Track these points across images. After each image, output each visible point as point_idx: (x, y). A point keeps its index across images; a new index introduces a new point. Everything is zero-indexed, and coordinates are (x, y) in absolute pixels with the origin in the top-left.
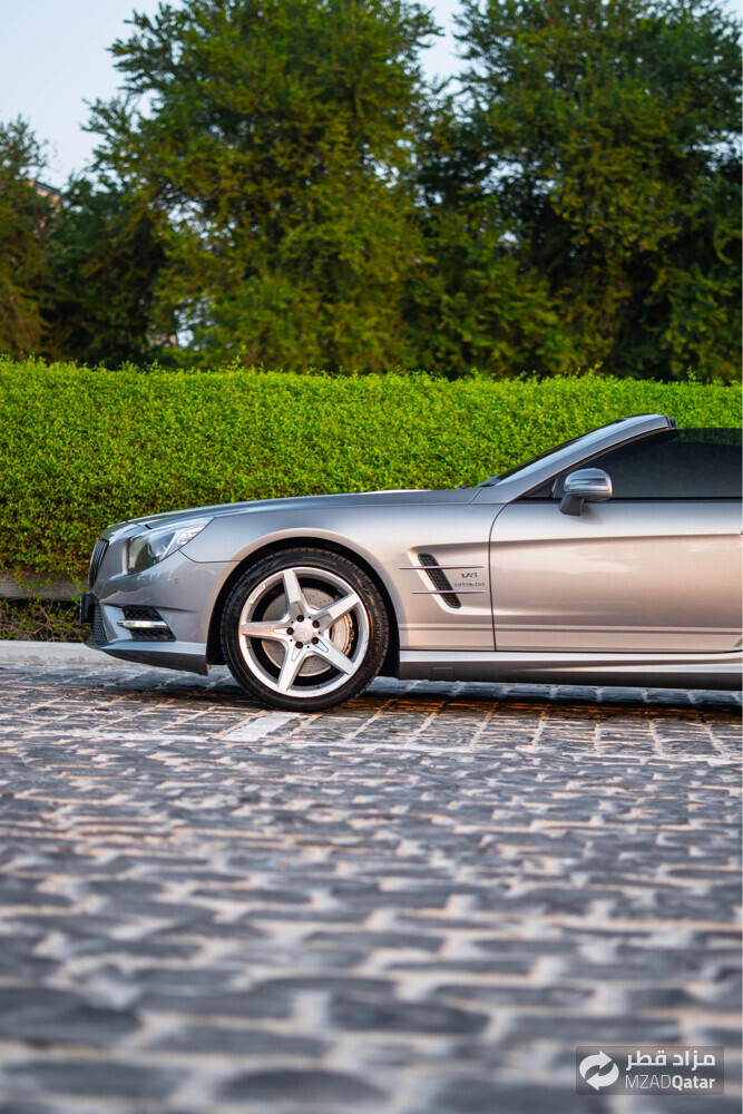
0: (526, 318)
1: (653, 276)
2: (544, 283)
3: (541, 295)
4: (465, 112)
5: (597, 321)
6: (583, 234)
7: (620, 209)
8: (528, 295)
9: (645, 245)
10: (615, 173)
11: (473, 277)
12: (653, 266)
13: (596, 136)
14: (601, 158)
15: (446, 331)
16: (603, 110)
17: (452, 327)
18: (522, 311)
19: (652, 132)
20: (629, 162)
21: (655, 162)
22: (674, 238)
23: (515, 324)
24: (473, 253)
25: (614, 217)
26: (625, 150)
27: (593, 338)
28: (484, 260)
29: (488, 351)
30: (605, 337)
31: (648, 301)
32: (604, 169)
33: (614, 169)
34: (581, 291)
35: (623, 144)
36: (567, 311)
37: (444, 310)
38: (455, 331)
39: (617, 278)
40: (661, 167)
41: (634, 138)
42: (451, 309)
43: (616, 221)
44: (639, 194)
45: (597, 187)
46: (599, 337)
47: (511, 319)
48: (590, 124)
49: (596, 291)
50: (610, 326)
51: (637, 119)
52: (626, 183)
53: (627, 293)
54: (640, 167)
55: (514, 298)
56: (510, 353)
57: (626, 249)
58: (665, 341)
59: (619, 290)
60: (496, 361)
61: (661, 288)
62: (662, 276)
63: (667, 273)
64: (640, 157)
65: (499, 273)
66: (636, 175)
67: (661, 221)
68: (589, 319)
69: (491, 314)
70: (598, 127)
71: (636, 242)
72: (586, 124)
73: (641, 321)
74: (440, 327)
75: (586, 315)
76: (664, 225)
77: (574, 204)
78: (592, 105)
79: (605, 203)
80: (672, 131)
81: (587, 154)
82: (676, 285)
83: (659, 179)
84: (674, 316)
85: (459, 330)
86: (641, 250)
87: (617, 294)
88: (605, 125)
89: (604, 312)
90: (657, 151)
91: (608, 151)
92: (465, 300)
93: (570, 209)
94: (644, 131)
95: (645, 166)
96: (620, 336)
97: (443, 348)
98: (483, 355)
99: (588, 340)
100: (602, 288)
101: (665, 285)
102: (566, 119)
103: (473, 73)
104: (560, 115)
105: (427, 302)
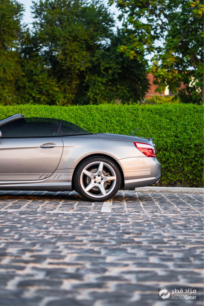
0: (50, 89)
1: (85, 78)
2: (55, 80)
3: (54, 83)
4: (33, 33)
5: (70, 90)
6: (65, 66)
7: (75, 59)
8: (51, 83)
9: (82, 69)
10: (73, 49)
11: (35, 78)
12: (85, 75)
13: (68, 39)
14: (69, 45)
15: (28, 93)
16: (69, 32)
17: (29, 92)
18: (49, 87)
19: (83, 38)
20: (77, 46)
21: (84, 46)
22: (90, 67)
23: (47, 91)
24: (35, 71)
25: (73, 61)
26: (76, 43)
27: (69, 95)
28: (37, 73)
29: (40, 99)
30: (72, 94)
31: (84, 85)
32: (70, 48)
33: (73, 48)
34: (66, 82)
35: (75, 41)
36: (62, 88)
37: (27, 87)
38: (30, 93)
39: (75, 78)
40: (86, 47)
41: (78, 40)
42: (29, 87)
43: (74, 62)
44: (80, 55)
45: (68, 53)
46: (71, 95)
47: (46, 90)
48: (66, 36)
49: (70, 82)
50: (74, 91)
51: (79, 34)
52: (77, 52)
53: (78, 82)
54: (80, 47)
55: (47, 84)
56: (46, 99)
57: (77, 70)
58: (88, 95)
59: (76, 81)
60: (42, 101)
61: (87, 81)
62: (87, 77)
63: (89, 76)
64: (80, 45)
65: (42, 77)
66: (79, 50)
67: (86, 62)
68: (68, 89)
69: (40, 88)
70: (68, 36)
71: (79, 68)
72: (65, 36)
73: (82, 90)
74: (26, 92)
75: (67, 88)
76: (87, 63)
77: (62, 58)
78: (66, 30)
79: (71, 57)
80: (89, 38)
81: (66, 44)
82: (91, 80)
83: (86, 51)
84: (90, 88)
85: (31, 93)
86: (81, 70)
87: (75, 82)
88: (70, 36)
89: (72, 88)
90: (85, 43)
91: (71, 43)
92: (33, 85)
93: (61, 59)
94: (81, 38)
95: (82, 47)
96: (77, 94)
97: (27, 98)
98: (38, 100)
99: (68, 95)
100: (71, 81)
101: (88, 80)
102: (59, 34)
103: (36, 22)
104: (58, 33)
105: (22, 85)
